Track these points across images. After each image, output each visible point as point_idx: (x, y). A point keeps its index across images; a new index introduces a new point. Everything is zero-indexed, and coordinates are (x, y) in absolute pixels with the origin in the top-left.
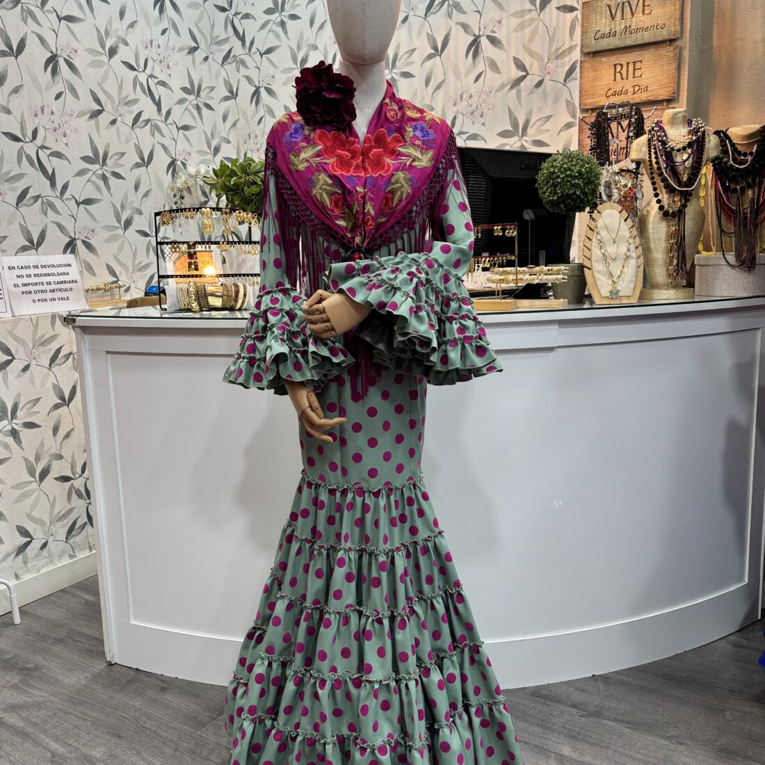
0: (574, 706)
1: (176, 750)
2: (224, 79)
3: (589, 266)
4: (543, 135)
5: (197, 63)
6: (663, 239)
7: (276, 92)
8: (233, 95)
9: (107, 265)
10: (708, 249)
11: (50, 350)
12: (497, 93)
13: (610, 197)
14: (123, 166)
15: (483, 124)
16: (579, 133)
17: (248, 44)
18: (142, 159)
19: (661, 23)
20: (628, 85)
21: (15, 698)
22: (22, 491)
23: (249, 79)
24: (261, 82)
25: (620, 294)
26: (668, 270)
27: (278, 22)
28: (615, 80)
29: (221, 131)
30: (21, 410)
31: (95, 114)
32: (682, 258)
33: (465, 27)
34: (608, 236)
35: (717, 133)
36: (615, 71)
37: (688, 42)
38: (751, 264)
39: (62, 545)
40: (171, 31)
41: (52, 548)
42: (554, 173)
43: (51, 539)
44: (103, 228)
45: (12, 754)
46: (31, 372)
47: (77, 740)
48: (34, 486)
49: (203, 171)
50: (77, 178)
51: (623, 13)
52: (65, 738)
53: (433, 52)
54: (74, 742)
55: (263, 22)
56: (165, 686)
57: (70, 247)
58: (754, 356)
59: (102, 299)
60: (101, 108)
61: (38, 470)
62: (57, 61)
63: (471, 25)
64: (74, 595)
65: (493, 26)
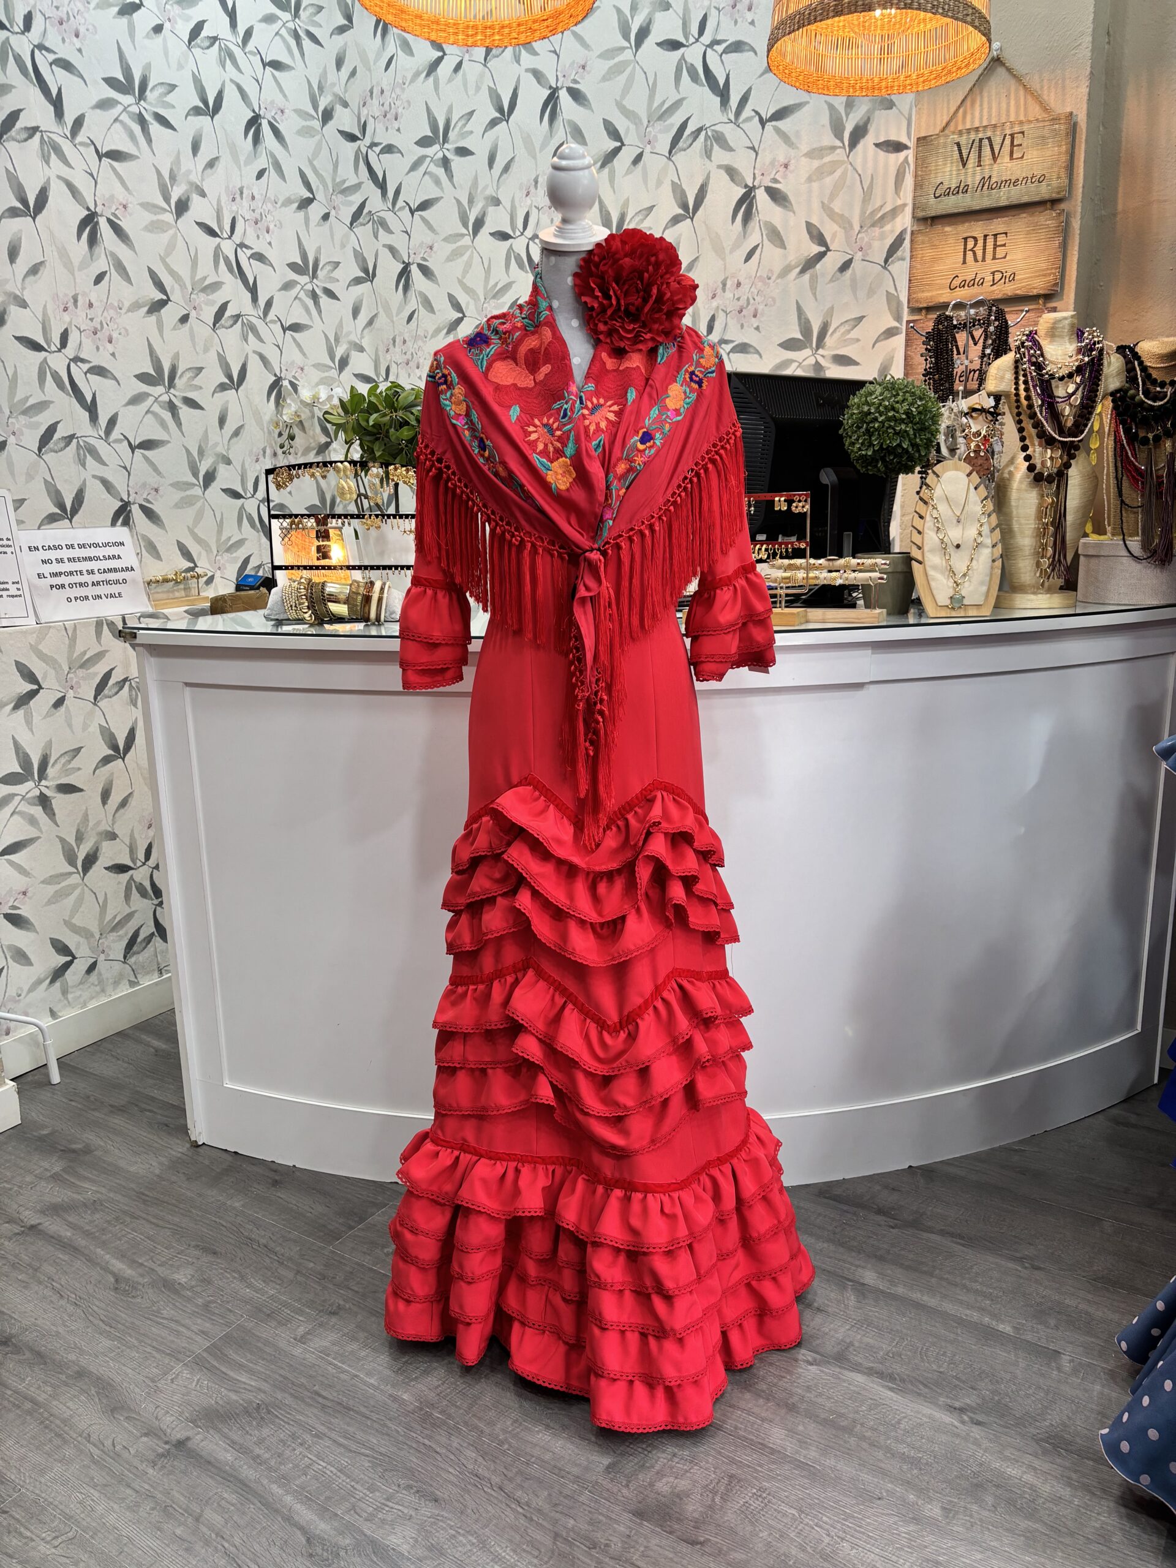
0: (880, 1211)
1: (298, 1272)
2: (354, 250)
3: (920, 558)
4: (850, 348)
5: (312, 224)
6: (1033, 517)
7: (436, 273)
8: (368, 275)
9: (178, 542)
10: (1099, 530)
11: (96, 674)
12: (779, 281)
13: (953, 450)
14: (201, 388)
15: (757, 328)
16: (907, 346)
17: (391, 194)
18: (230, 377)
19: (1038, 173)
20: (984, 271)
21: (58, 1194)
22: (58, 887)
23: (392, 250)
24: (412, 256)
25: (966, 602)
26: (1038, 564)
27: (438, 160)
28: (964, 262)
29: (349, 333)
30: (53, 765)
31: (157, 307)
32: (1060, 544)
33: (731, 172)
34: (950, 512)
35: (1121, 349)
36: (965, 249)
37: (1080, 204)
38: (1166, 555)
39: (118, 966)
40: (272, 173)
41: (103, 972)
42: (869, 413)
43: (102, 957)
44: (171, 485)
45: (56, 1278)
46: (67, 707)
47: (151, 1259)
48: (76, 879)
49: (323, 396)
50: (130, 407)
51: (980, 156)
52: (134, 1253)
53: (681, 211)
54: (147, 1260)
55: (416, 158)
56: (277, 1178)
57: (122, 515)
58: (1163, 696)
59: (171, 595)
60: (165, 297)
61: (81, 856)
62: (97, 223)
63: (741, 170)
64: (139, 1041)
65: (774, 171)
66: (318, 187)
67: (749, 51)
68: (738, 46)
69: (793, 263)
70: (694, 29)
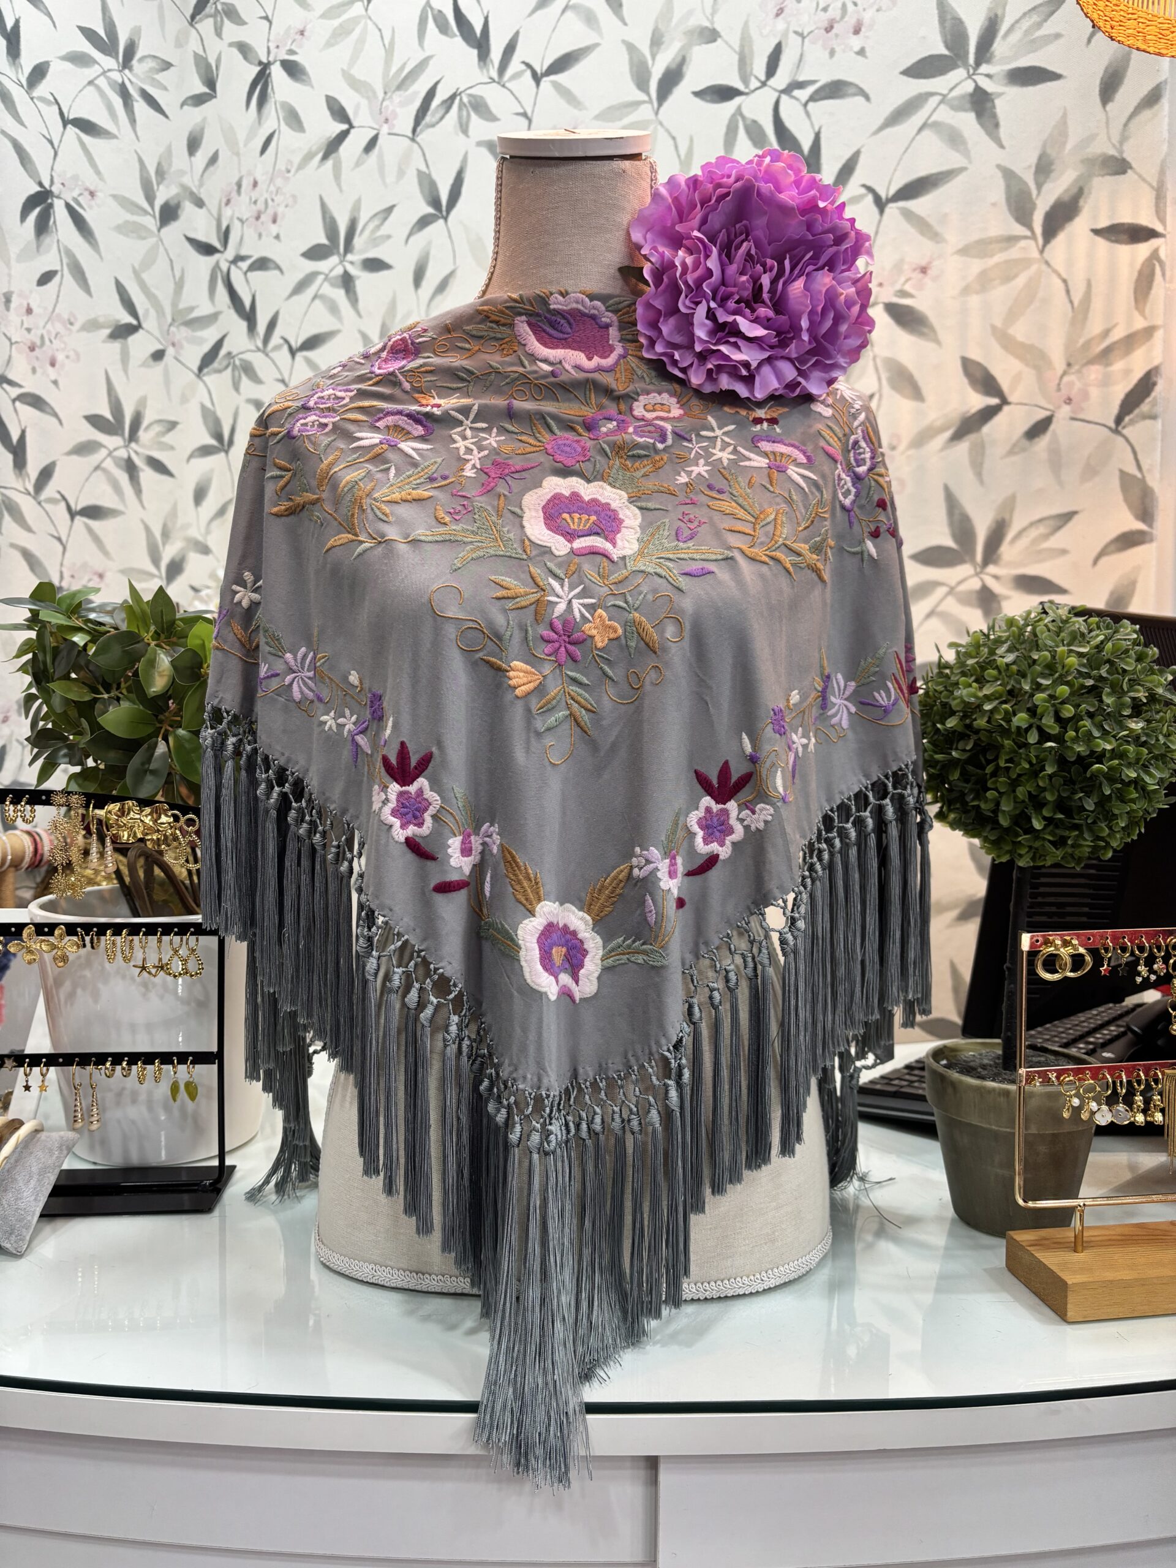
2: (203, 407)
4: (1046, 563)
5: (133, 363)
8: (222, 443)
12: (911, 452)
17: (261, 327)
27: (336, 277)
29: (186, 526)
40: (68, 281)
55: (301, 276)
65: (903, 279)
66: (147, 311)
67: (855, 95)
68: (835, 90)
69: (938, 423)
70: (759, 68)
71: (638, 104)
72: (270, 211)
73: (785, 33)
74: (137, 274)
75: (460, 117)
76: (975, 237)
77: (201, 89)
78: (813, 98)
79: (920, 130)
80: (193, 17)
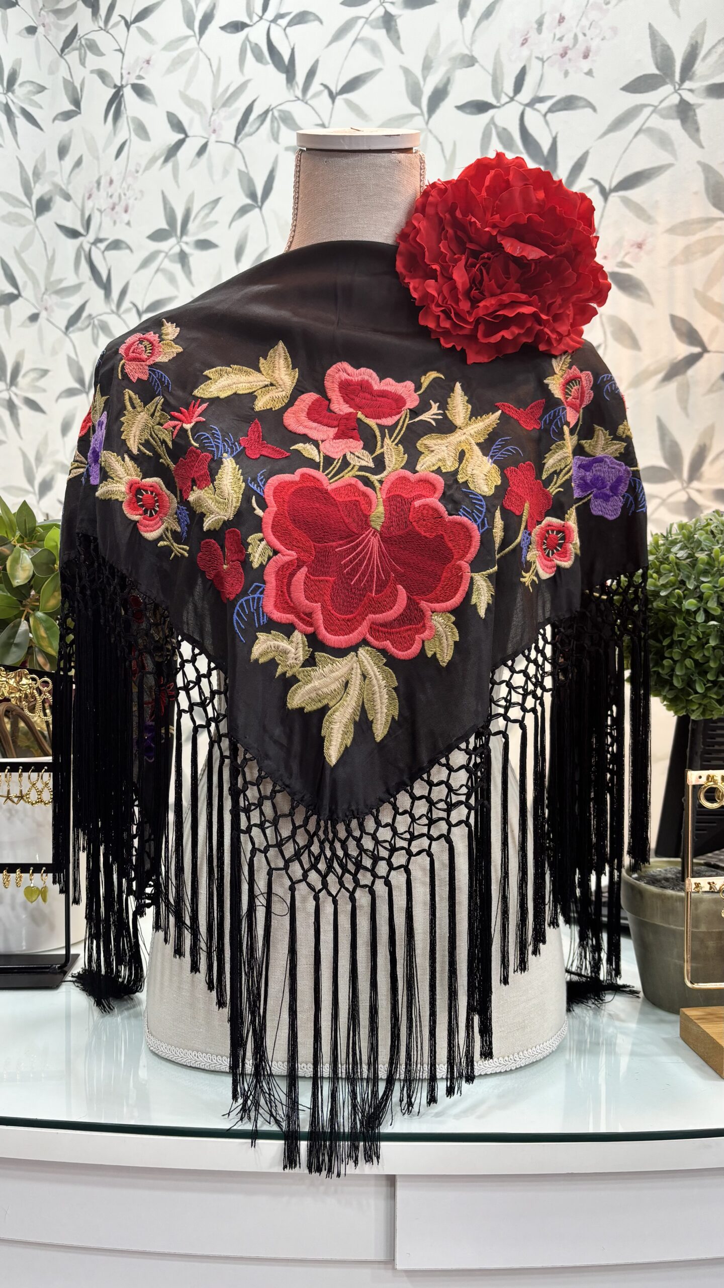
2: (69, 358)
5: (14, 324)
17: (115, 294)
27: (174, 255)
55: (147, 254)
65: (623, 253)
66: (25, 283)
67: (584, 107)
68: (568, 103)
69: (652, 368)
70: (508, 86)
71: (412, 116)
72: (123, 204)
73: (529, 59)
74: (17, 254)
75: (272, 128)
76: (680, 219)
77: (69, 107)
78: (551, 110)
79: (637, 134)
80: (63, 50)
